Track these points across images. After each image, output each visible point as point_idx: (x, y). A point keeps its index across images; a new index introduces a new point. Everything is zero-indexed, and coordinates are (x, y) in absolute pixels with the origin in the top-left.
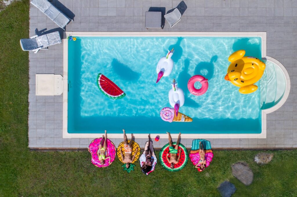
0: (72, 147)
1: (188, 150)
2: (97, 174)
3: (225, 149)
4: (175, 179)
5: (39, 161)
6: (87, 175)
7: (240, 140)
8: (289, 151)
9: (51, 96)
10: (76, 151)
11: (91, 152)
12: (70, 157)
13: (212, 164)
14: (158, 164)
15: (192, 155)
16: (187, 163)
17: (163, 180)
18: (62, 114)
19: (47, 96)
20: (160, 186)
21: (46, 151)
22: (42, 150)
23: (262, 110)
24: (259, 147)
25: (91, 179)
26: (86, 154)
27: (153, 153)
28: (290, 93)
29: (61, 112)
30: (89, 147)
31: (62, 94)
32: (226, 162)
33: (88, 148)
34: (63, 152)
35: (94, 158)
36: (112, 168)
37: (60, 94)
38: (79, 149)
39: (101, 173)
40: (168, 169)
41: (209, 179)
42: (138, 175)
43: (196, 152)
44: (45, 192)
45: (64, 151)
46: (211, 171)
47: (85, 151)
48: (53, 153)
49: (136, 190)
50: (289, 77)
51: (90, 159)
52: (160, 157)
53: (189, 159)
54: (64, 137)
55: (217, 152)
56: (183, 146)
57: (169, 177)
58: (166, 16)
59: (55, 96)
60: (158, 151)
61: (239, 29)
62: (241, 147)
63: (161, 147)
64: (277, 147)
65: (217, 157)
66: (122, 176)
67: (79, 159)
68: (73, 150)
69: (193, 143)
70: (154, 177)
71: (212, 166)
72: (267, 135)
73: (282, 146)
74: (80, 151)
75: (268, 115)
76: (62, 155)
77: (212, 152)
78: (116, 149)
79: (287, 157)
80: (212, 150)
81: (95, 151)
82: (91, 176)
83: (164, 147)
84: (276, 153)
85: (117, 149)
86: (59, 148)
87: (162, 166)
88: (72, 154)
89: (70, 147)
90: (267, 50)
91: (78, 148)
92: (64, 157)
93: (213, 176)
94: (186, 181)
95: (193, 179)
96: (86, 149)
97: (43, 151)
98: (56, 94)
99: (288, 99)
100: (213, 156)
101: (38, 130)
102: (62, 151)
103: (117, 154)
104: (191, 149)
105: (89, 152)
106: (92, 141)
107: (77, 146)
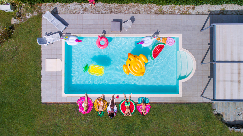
1: (136, 104)
2: (82, 118)
3: (158, 103)
4: (128, 121)
5: (48, 110)
6: (76, 118)
7: (166, 97)
8: (195, 104)
9: (55, 72)
10: (70, 104)
11: (78, 105)
12: (66, 107)
13: (150, 112)
14: (118, 112)
15: (138, 107)
16: (135, 111)
17: (121, 122)
18: (61, 82)
19: (52, 72)
20: (119, 125)
21: (51, 104)
22: (49, 103)
23: (179, 80)
24: (177, 102)
25: (79, 121)
26: (76, 106)
27: (115, 105)
28: (196, 70)
29: (60, 81)
31: (61, 70)
32: (158, 110)
34: (62, 105)
35: (80, 108)
36: (91, 114)
37: (60, 71)
38: (71, 103)
39: (85, 117)
41: (149, 121)
42: (106, 118)
43: (140, 105)
44: (52, 128)
46: (149, 116)
48: (56, 105)
49: (106, 127)
50: (195, 61)
51: (77, 109)
52: (119, 108)
53: (137, 109)
54: (62, 96)
55: (153, 105)
56: (133, 101)
57: (125, 119)
58: (123, 25)
59: (57, 72)
60: (118, 104)
61: (166, 32)
62: (167, 102)
63: (120, 102)
64: (188, 102)
65: (153, 108)
66: (97, 119)
67: (71, 109)
68: (68, 103)
69: (138, 99)
70: (116, 119)
71: (150, 113)
72: (182, 95)
73: (191, 101)
75: (183, 83)
76: (61, 106)
77: (150, 105)
79: (194, 108)
80: (150, 103)
81: (81, 104)
82: (78, 119)
83: (122, 102)
84: (187, 105)
85: (94, 103)
86: (60, 102)
87: (121, 112)
88: (67, 106)
89: (66, 102)
90: (182, 45)
92: (63, 107)
93: (151, 119)
94: (135, 122)
95: (138, 121)
96: (76, 103)
99: (195, 73)
100: (150, 107)
101: (47, 92)
102: (61, 104)
103: (93, 106)
104: (137, 103)
106: (79, 98)
107: (70, 102)
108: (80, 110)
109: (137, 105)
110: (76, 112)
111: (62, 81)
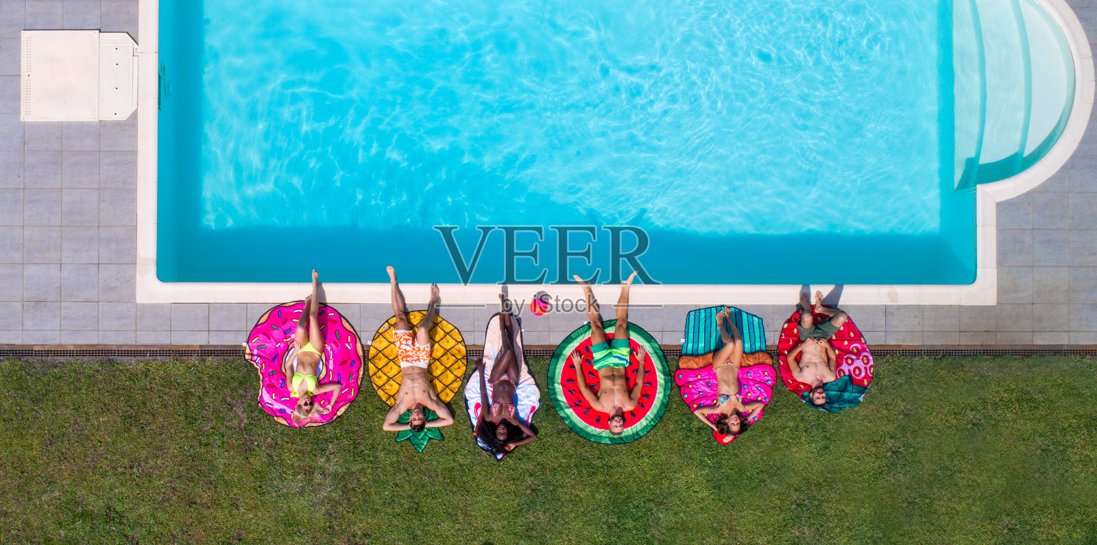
0: (174, 343)
1: (669, 355)
2: (285, 456)
4: (618, 477)
5: (35, 401)
6: (240, 460)
7: (887, 311)
8: (1088, 360)
9: (89, 125)
10: (194, 360)
11: (257, 364)
12: (168, 383)
13: (773, 411)
14: (542, 414)
15: (686, 377)
16: (666, 406)
17: (569, 482)
18: (134, 200)
19: (69, 125)
20: (555, 506)
21: (62, 359)
22: (48, 353)
23: (979, 187)
24: (965, 341)
25: (260, 476)
26: (237, 369)
29: (128, 191)
30: (248, 342)
31: (134, 116)
33: (245, 344)
34: (138, 362)
35: (270, 388)
36: (347, 432)
37: (123, 116)
38: (205, 352)
39: (302, 452)
40: (587, 433)
42: (460, 458)
43: (701, 362)
44: (62, 532)
45: (138, 358)
47: (231, 358)
48: (97, 366)
49: (456, 521)
51: (252, 393)
52: (553, 383)
53: (676, 390)
54: (142, 298)
56: (649, 338)
59: (102, 124)
60: (542, 358)
62: (891, 340)
63: (555, 340)
64: (1040, 341)
66: (392, 464)
67: (206, 393)
68: (180, 353)
70: (530, 466)
71: (774, 422)
72: (1001, 290)
73: (1063, 340)
74: (210, 358)
75: (1005, 208)
76: (133, 377)
78: (364, 351)
80: (770, 353)
81: (275, 359)
82: (257, 463)
83: (569, 340)
85: (366, 350)
86: (121, 346)
87: (562, 419)
88: (176, 369)
89: (167, 342)
91: (201, 346)
92: (144, 382)
94: (666, 483)
95: (693, 474)
96: (236, 351)
97: (50, 358)
98: (108, 116)
99: (1087, 140)
100: (776, 379)
101: (31, 271)
102: (133, 360)
103: (366, 370)
104: (679, 353)
105: (246, 360)
106: (258, 316)
107: (198, 340)
108: (266, 398)
109: (682, 365)
110: (240, 410)
111: (135, 190)
